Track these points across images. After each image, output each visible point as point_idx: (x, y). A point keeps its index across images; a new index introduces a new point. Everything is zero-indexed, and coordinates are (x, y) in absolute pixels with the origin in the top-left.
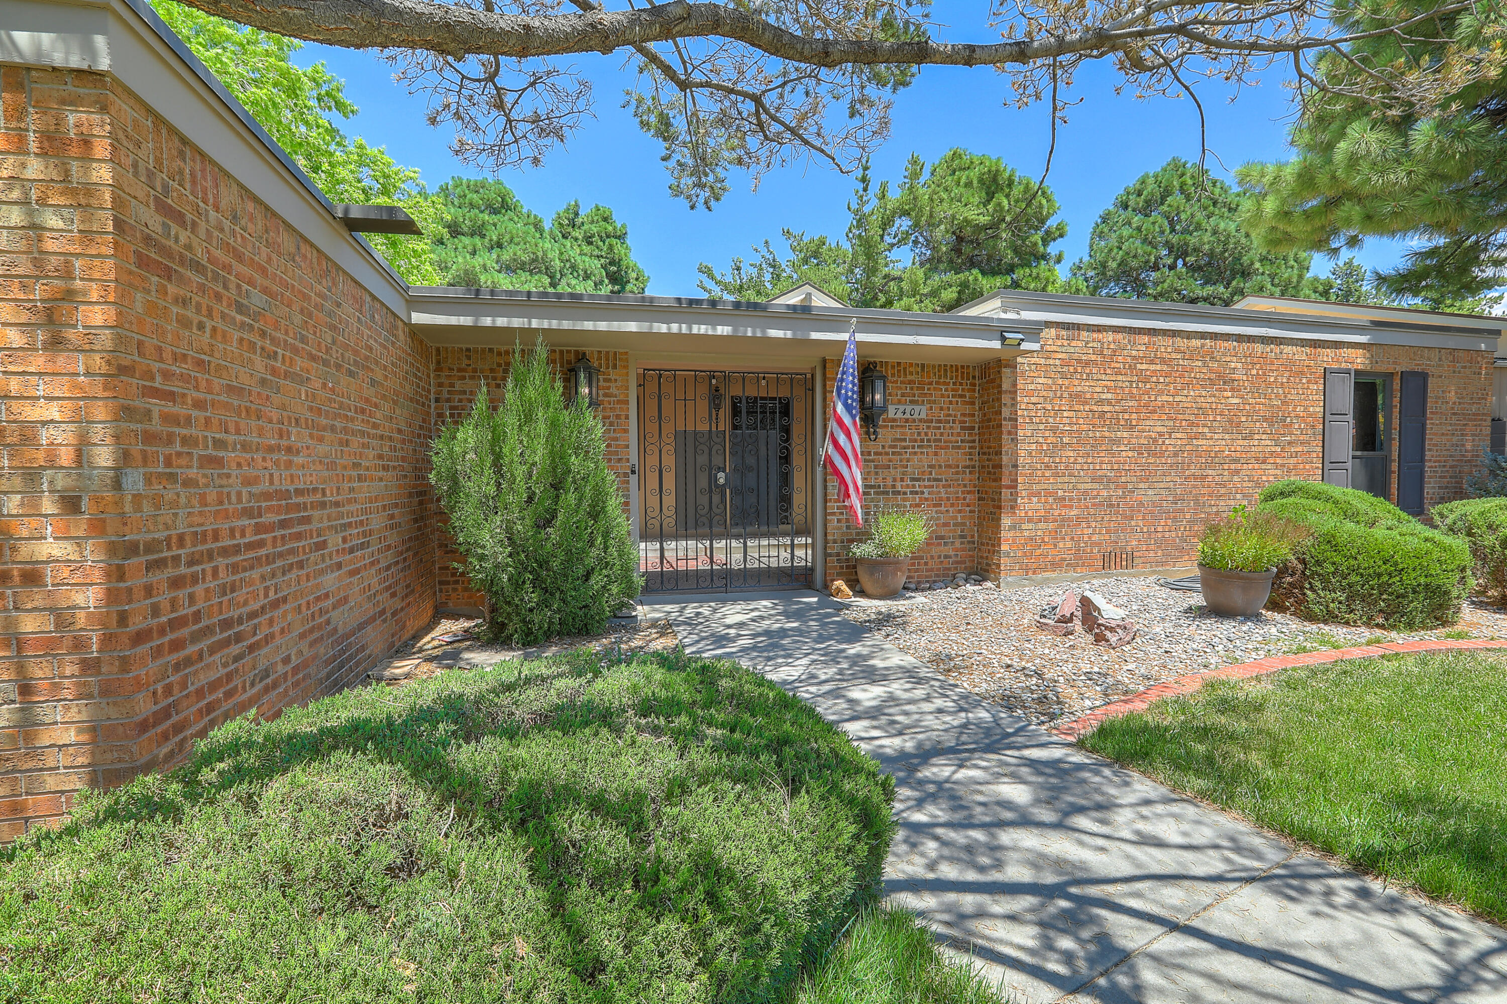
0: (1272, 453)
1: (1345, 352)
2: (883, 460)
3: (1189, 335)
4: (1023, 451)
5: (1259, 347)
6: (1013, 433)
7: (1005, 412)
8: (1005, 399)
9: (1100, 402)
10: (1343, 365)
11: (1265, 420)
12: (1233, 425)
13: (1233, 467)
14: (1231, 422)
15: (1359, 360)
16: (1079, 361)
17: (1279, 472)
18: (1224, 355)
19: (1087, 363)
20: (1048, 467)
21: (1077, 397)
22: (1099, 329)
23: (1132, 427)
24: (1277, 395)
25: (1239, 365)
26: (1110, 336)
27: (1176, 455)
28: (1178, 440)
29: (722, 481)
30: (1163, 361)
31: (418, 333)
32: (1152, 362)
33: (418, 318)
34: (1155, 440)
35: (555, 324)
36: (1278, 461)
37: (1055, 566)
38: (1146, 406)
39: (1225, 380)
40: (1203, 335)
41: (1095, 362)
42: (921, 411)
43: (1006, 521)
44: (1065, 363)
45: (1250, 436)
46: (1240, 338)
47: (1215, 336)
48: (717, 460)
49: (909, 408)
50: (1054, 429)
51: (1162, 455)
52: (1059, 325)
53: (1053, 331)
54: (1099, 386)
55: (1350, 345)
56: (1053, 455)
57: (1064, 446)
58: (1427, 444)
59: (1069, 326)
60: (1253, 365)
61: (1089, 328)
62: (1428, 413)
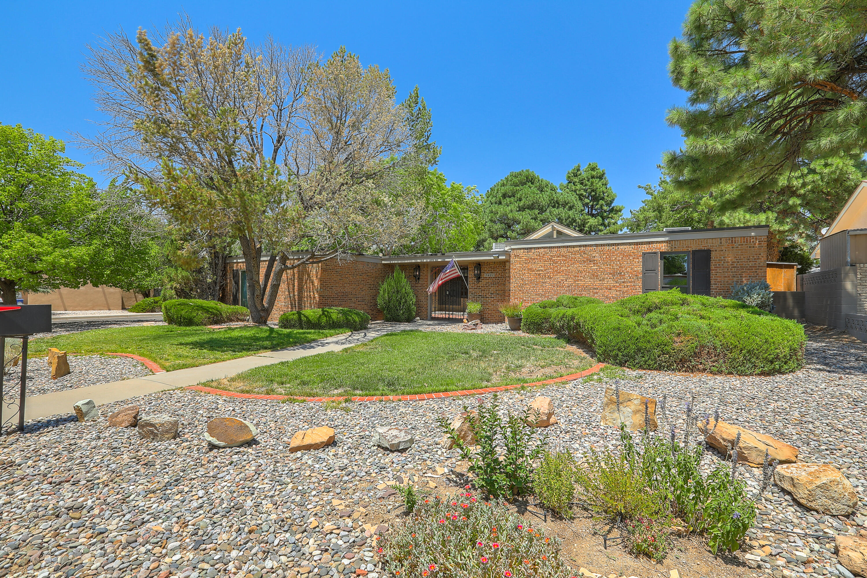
0: (614, 286)
1: (655, 245)
2: (483, 288)
3: (574, 247)
4: (512, 286)
5: (607, 248)
6: (509, 281)
7: (507, 275)
9: (539, 270)
10: (654, 250)
11: (610, 274)
12: (594, 276)
13: (595, 291)
15: (664, 248)
16: (531, 259)
17: (618, 293)
18: (590, 252)
19: (534, 259)
20: (520, 291)
21: (531, 270)
22: (538, 248)
23: (551, 278)
24: (617, 265)
25: (597, 255)
26: (543, 250)
27: (569, 287)
28: (570, 281)
29: (448, 293)
30: (563, 256)
31: (384, 264)
32: (559, 257)
33: (383, 262)
34: (560, 282)
35: (399, 262)
38: (556, 271)
39: (591, 260)
40: (580, 246)
41: (537, 259)
42: (493, 275)
44: (526, 260)
45: (603, 279)
46: (597, 245)
47: (586, 246)
48: (447, 288)
49: (486, 274)
50: (522, 279)
51: (563, 287)
52: (524, 249)
53: (522, 251)
54: (538, 266)
55: (657, 242)
56: (522, 287)
57: (526, 284)
58: (712, 282)
59: (527, 249)
60: (604, 254)
61: (535, 248)
62: (712, 267)
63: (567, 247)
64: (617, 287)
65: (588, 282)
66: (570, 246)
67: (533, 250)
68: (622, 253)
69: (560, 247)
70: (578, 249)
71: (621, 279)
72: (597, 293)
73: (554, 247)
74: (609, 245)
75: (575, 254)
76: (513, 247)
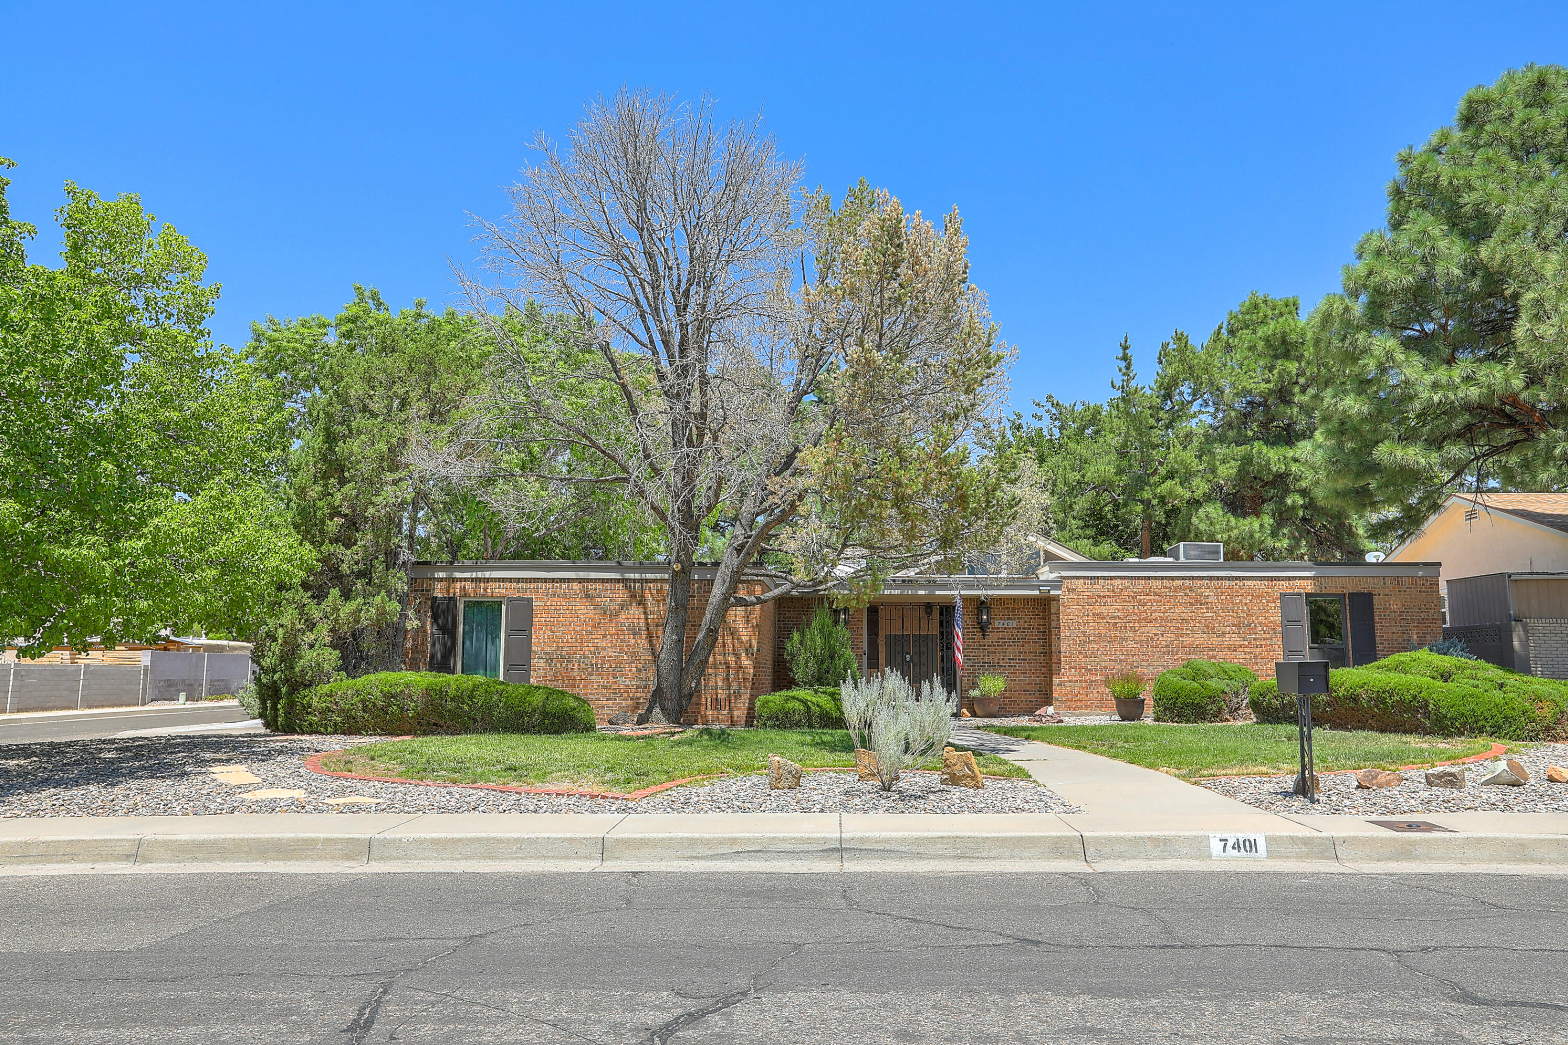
0: (1241, 646)
1: (1297, 583)
2: (992, 649)
3: (1173, 578)
4: (1064, 646)
5: (1226, 583)
6: (1058, 635)
7: (1054, 624)
8: (1053, 617)
9: (1114, 617)
10: (1296, 591)
11: (1234, 626)
12: (1209, 628)
13: (1211, 653)
14: (1207, 627)
15: (1309, 587)
16: (1099, 596)
17: (1248, 657)
18: (1200, 588)
19: (1104, 597)
20: (1080, 653)
21: (1099, 615)
22: (1111, 578)
24: (1243, 611)
25: (1211, 594)
26: (1119, 582)
27: (1167, 646)
29: (908, 659)
30: (1156, 594)
32: (1148, 595)
34: (1152, 638)
36: (1246, 650)
37: (1087, 707)
38: (1145, 619)
39: (1201, 602)
40: (1183, 578)
41: (1109, 596)
42: (1013, 624)
43: (1056, 681)
44: (1089, 597)
45: (1223, 635)
46: (1210, 578)
47: (1193, 578)
48: (906, 649)
49: (1006, 622)
50: (1084, 633)
51: (1157, 646)
52: (1084, 578)
53: (1082, 581)
54: (1112, 609)
55: (1300, 578)
56: (1084, 646)
57: (1090, 642)
58: (1378, 640)
59: (1091, 578)
60: (1222, 593)
61: (1104, 578)
62: (1377, 619)
63: (1163, 578)
64: (1246, 647)
65: (1199, 638)
66: (1166, 578)
67: (1101, 582)
68: (1251, 593)
69: (1149, 578)
70: (1180, 582)
71: (1250, 634)
72: (1214, 657)
73: (1139, 578)
74: (1229, 578)
75: (1175, 591)
76: (1064, 574)
